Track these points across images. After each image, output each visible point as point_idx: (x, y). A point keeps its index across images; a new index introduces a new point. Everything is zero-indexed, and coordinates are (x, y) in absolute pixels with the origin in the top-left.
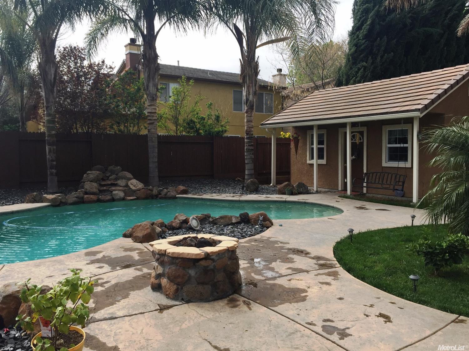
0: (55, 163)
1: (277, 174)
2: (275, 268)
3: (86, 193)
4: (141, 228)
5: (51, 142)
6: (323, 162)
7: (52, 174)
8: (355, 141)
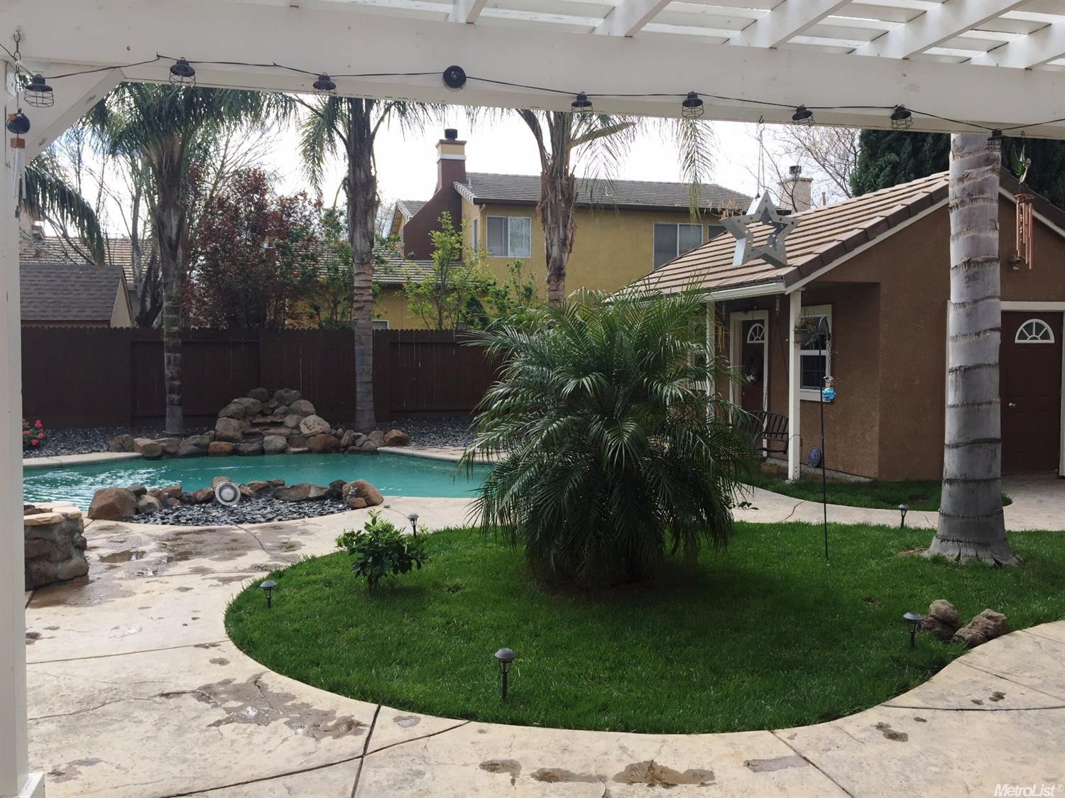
0: (177, 383)
4: (102, 495)
5: (170, 345)
7: (172, 402)
8: (757, 342)
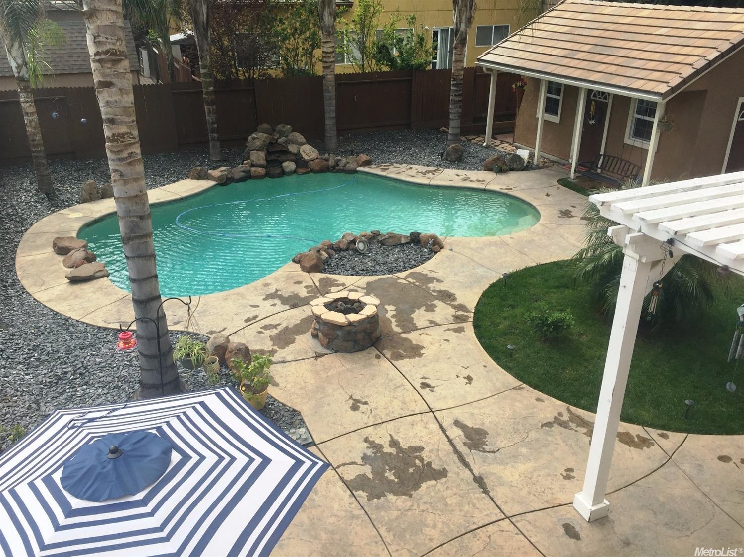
0: (216, 126)
1: (496, 118)
2: (414, 319)
3: (253, 165)
4: (307, 258)
5: (208, 100)
6: (556, 119)
7: (213, 139)
8: (599, 100)
